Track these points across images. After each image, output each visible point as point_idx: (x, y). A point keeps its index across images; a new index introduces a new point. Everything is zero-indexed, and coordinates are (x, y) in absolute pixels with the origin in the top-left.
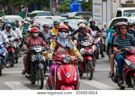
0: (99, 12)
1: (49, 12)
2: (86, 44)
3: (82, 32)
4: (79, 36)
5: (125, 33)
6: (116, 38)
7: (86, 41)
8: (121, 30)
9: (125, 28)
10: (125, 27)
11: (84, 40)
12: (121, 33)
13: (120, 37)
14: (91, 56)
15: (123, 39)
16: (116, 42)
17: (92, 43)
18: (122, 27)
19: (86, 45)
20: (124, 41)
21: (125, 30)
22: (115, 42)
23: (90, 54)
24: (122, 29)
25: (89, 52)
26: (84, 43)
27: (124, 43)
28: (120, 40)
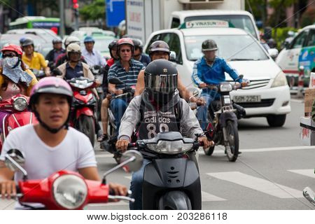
0: (138, 20)
1: (57, 20)
2: (81, 84)
3: (73, 61)
4: (68, 68)
5: (128, 59)
6: (112, 68)
7: (82, 78)
8: (122, 54)
9: (128, 51)
10: (129, 48)
11: (78, 76)
12: (120, 59)
13: (120, 67)
14: (91, 107)
15: (124, 70)
16: (114, 75)
17: (92, 83)
18: (122, 49)
19: (81, 87)
20: (127, 74)
21: (129, 54)
22: (111, 75)
23: (88, 103)
24: (123, 51)
25: (87, 100)
26: (77, 81)
27: (127, 78)
28: (120, 71)
